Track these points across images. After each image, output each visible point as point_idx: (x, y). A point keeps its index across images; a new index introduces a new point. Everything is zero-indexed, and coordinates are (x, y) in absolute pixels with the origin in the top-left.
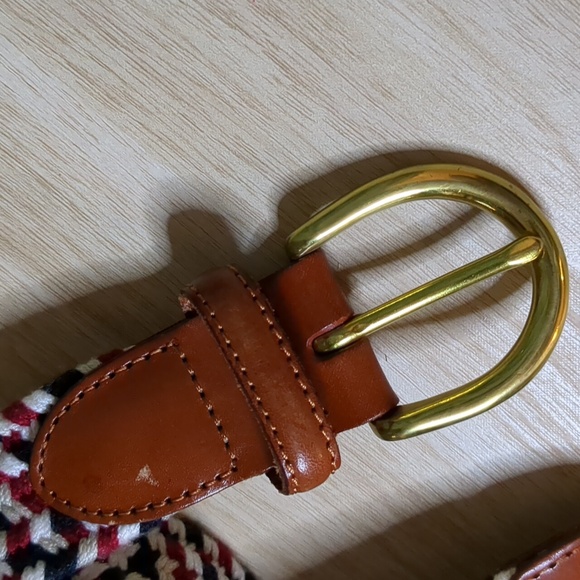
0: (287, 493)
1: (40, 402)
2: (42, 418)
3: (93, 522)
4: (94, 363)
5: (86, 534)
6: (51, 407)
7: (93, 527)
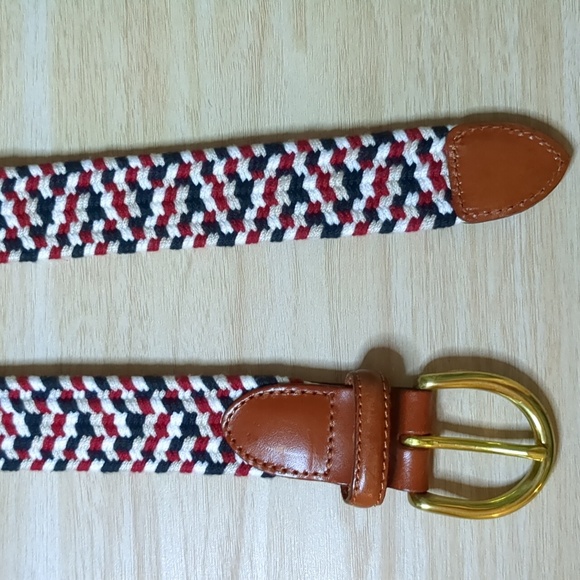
0: (347, 502)
1: (249, 383)
2: (245, 392)
3: (241, 457)
4: (286, 379)
5: (234, 461)
6: (253, 390)
7: (239, 460)
